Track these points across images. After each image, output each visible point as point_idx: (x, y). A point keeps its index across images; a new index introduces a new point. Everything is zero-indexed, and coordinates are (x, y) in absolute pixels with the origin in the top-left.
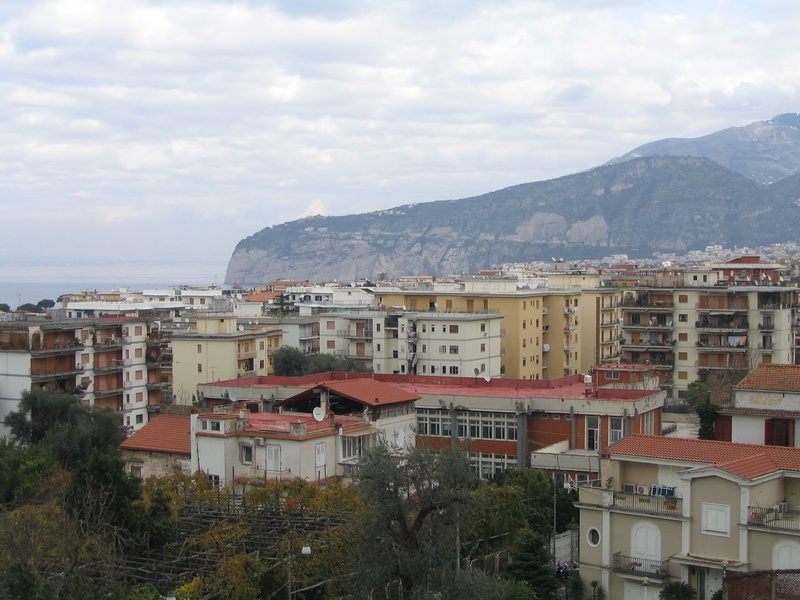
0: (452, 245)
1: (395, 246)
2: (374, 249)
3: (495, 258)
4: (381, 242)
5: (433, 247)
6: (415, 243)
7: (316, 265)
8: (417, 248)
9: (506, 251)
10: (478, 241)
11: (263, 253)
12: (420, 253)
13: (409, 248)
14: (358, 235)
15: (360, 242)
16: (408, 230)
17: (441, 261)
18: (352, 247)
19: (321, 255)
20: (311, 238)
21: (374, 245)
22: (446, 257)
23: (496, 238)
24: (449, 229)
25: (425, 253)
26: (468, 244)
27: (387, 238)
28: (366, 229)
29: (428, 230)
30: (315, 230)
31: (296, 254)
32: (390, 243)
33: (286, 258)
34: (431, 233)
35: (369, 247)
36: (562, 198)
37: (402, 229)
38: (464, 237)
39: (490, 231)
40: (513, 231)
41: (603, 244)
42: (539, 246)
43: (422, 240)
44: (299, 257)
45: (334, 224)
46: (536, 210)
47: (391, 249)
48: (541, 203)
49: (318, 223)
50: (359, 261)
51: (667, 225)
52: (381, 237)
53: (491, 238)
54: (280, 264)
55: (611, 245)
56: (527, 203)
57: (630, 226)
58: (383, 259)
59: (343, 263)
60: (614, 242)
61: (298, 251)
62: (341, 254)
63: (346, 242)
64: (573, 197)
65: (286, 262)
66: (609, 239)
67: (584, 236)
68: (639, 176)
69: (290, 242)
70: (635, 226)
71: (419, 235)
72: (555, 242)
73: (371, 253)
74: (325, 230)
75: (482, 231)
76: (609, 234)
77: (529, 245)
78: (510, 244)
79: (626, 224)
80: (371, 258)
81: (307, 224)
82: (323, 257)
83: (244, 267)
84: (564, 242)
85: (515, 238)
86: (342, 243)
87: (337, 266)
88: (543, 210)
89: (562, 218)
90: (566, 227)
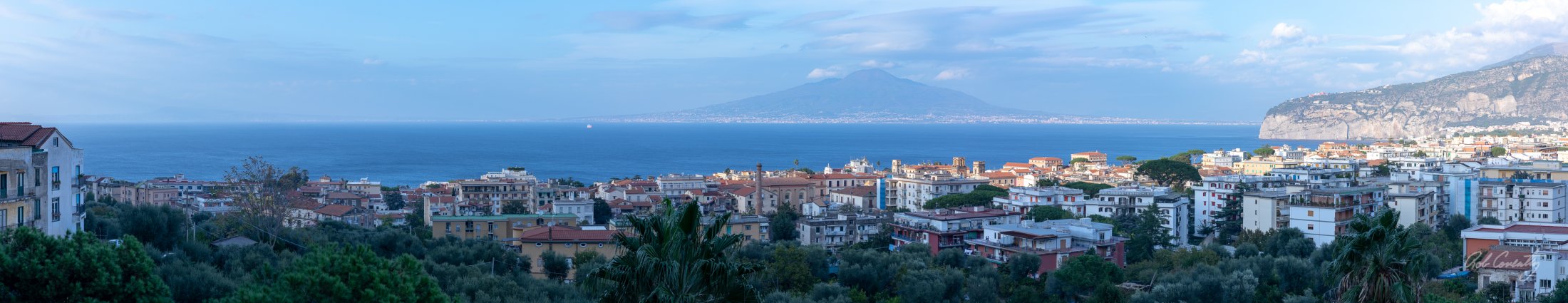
0: (1413, 114)
1: (1375, 114)
2: (1360, 116)
3: (1441, 123)
4: (1365, 111)
5: (1400, 115)
6: (1387, 113)
7: (1322, 127)
8: (1390, 116)
9: (1448, 119)
10: (1430, 112)
11: (1284, 118)
12: (1391, 119)
13: (1383, 117)
14: (1349, 107)
15: (1351, 111)
16: (1383, 104)
17: (1406, 124)
18: (1346, 114)
19: (1324, 120)
20: (1317, 108)
21: (1360, 113)
22: (1409, 122)
23: (1443, 110)
24: (1411, 103)
25: (1394, 119)
26: (1423, 114)
27: (1369, 109)
28: (1355, 102)
29: (1397, 103)
30: (1320, 103)
31: (1307, 119)
32: (1371, 112)
33: (1301, 121)
34: (1400, 105)
35: (1357, 115)
36: (1486, 83)
37: (1380, 103)
38: (1422, 109)
39: (1438, 105)
40: (1454, 105)
41: (1514, 115)
42: (1471, 115)
43: (1392, 111)
44: (1309, 120)
45: (1334, 99)
46: (1469, 91)
47: (1372, 116)
48: (1472, 87)
49: (1322, 98)
50: (1350, 124)
51: (1556, 102)
52: (1365, 108)
53: (1439, 109)
54: (1295, 126)
55: (1520, 115)
56: (1463, 86)
57: (1531, 103)
58: (1366, 123)
59: (1339, 126)
60: (1521, 113)
61: (1308, 117)
62: (1338, 119)
63: (1342, 111)
64: (1493, 82)
65: (1300, 126)
66: (1517, 112)
67: (1501, 109)
68: (1537, 69)
69: (1303, 111)
70: (1534, 102)
71: (1391, 107)
72: (1482, 113)
73: (1358, 119)
74: (1327, 102)
75: (1433, 104)
76: (1518, 108)
77: (1464, 114)
78: (1452, 113)
79: (1529, 100)
80: (1358, 122)
81: (1315, 98)
82: (1326, 121)
83: (1272, 128)
84: (1488, 113)
85: (1455, 110)
86: (1339, 112)
87: (1335, 127)
88: (1474, 90)
89: (1486, 97)
90: (1489, 102)
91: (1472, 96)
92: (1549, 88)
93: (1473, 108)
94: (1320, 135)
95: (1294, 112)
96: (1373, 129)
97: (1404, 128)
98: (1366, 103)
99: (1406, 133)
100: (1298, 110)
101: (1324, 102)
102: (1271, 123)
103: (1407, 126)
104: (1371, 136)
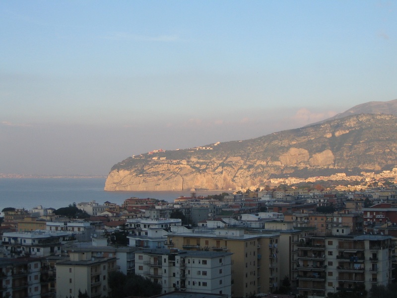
0: (241, 168)
1: (206, 168)
2: (194, 170)
3: (266, 175)
4: (198, 166)
5: (229, 169)
6: (218, 167)
7: (159, 180)
8: (220, 169)
9: (273, 171)
10: (256, 165)
11: (127, 172)
12: (222, 173)
13: (214, 170)
14: (184, 162)
15: (185, 166)
16: (214, 159)
17: (235, 177)
18: (181, 169)
19: (162, 174)
20: (156, 163)
21: (194, 168)
22: (237, 175)
23: (267, 163)
24: (239, 158)
25: (224, 172)
26: (250, 167)
27: (201, 164)
28: (189, 158)
29: (227, 158)
30: (159, 159)
31: (147, 173)
32: (204, 167)
33: (141, 175)
34: (229, 159)
35: (191, 169)
36: (306, 139)
37: (211, 158)
38: (248, 163)
39: (263, 159)
40: (277, 159)
41: (331, 167)
42: (293, 168)
43: (222, 165)
44: (149, 175)
45: (171, 155)
46: (290, 146)
47: (204, 170)
48: (294, 143)
49: (160, 154)
50: (185, 177)
51: (369, 155)
52: (198, 163)
53: (264, 163)
54: (137, 179)
55: (336, 167)
56: (285, 143)
57: (347, 156)
58: (199, 176)
59: (175, 179)
60: (337, 166)
61: (148, 171)
62: (174, 173)
63: (177, 166)
64: (312, 139)
65: (141, 178)
66: (334, 164)
67: (320, 162)
68: (352, 126)
69: (143, 166)
70: (350, 156)
71: (221, 162)
72: (302, 166)
73: (192, 173)
74: (164, 158)
75: (258, 159)
76: (335, 161)
77: (286, 167)
78: (275, 167)
79: (345, 154)
80: (192, 176)
81: (154, 155)
82: (163, 175)
83: (116, 181)
84: (308, 166)
85: (278, 163)
86: (175, 166)
87: (171, 180)
88: (295, 146)
89: (306, 151)
90: (309, 157)
91: (293, 151)
92: (363, 143)
93: (295, 161)
94: (158, 187)
95: (135, 167)
96: (205, 181)
97: (233, 180)
98: (199, 158)
99: (235, 184)
100: (139, 166)
101: (161, 159)
102: (115, 177)
103: (236, 178)
104: (204, 187)
